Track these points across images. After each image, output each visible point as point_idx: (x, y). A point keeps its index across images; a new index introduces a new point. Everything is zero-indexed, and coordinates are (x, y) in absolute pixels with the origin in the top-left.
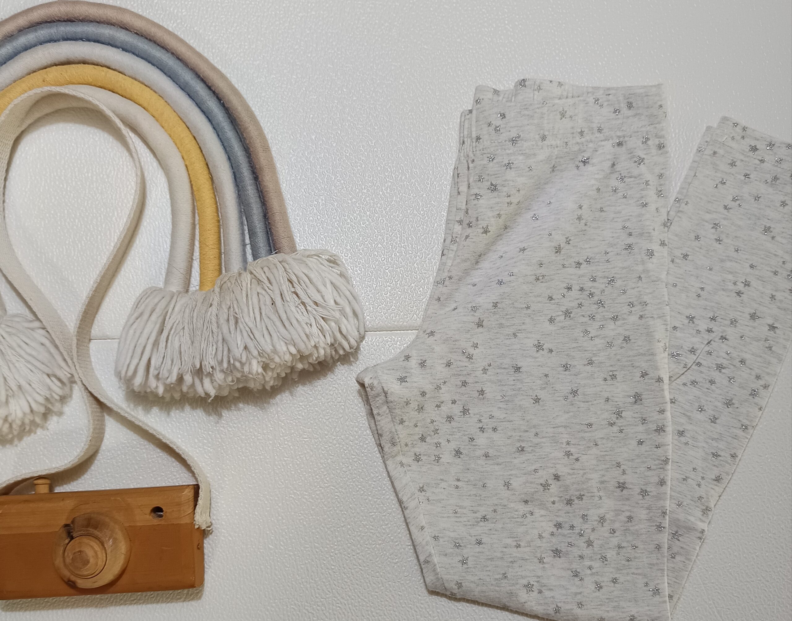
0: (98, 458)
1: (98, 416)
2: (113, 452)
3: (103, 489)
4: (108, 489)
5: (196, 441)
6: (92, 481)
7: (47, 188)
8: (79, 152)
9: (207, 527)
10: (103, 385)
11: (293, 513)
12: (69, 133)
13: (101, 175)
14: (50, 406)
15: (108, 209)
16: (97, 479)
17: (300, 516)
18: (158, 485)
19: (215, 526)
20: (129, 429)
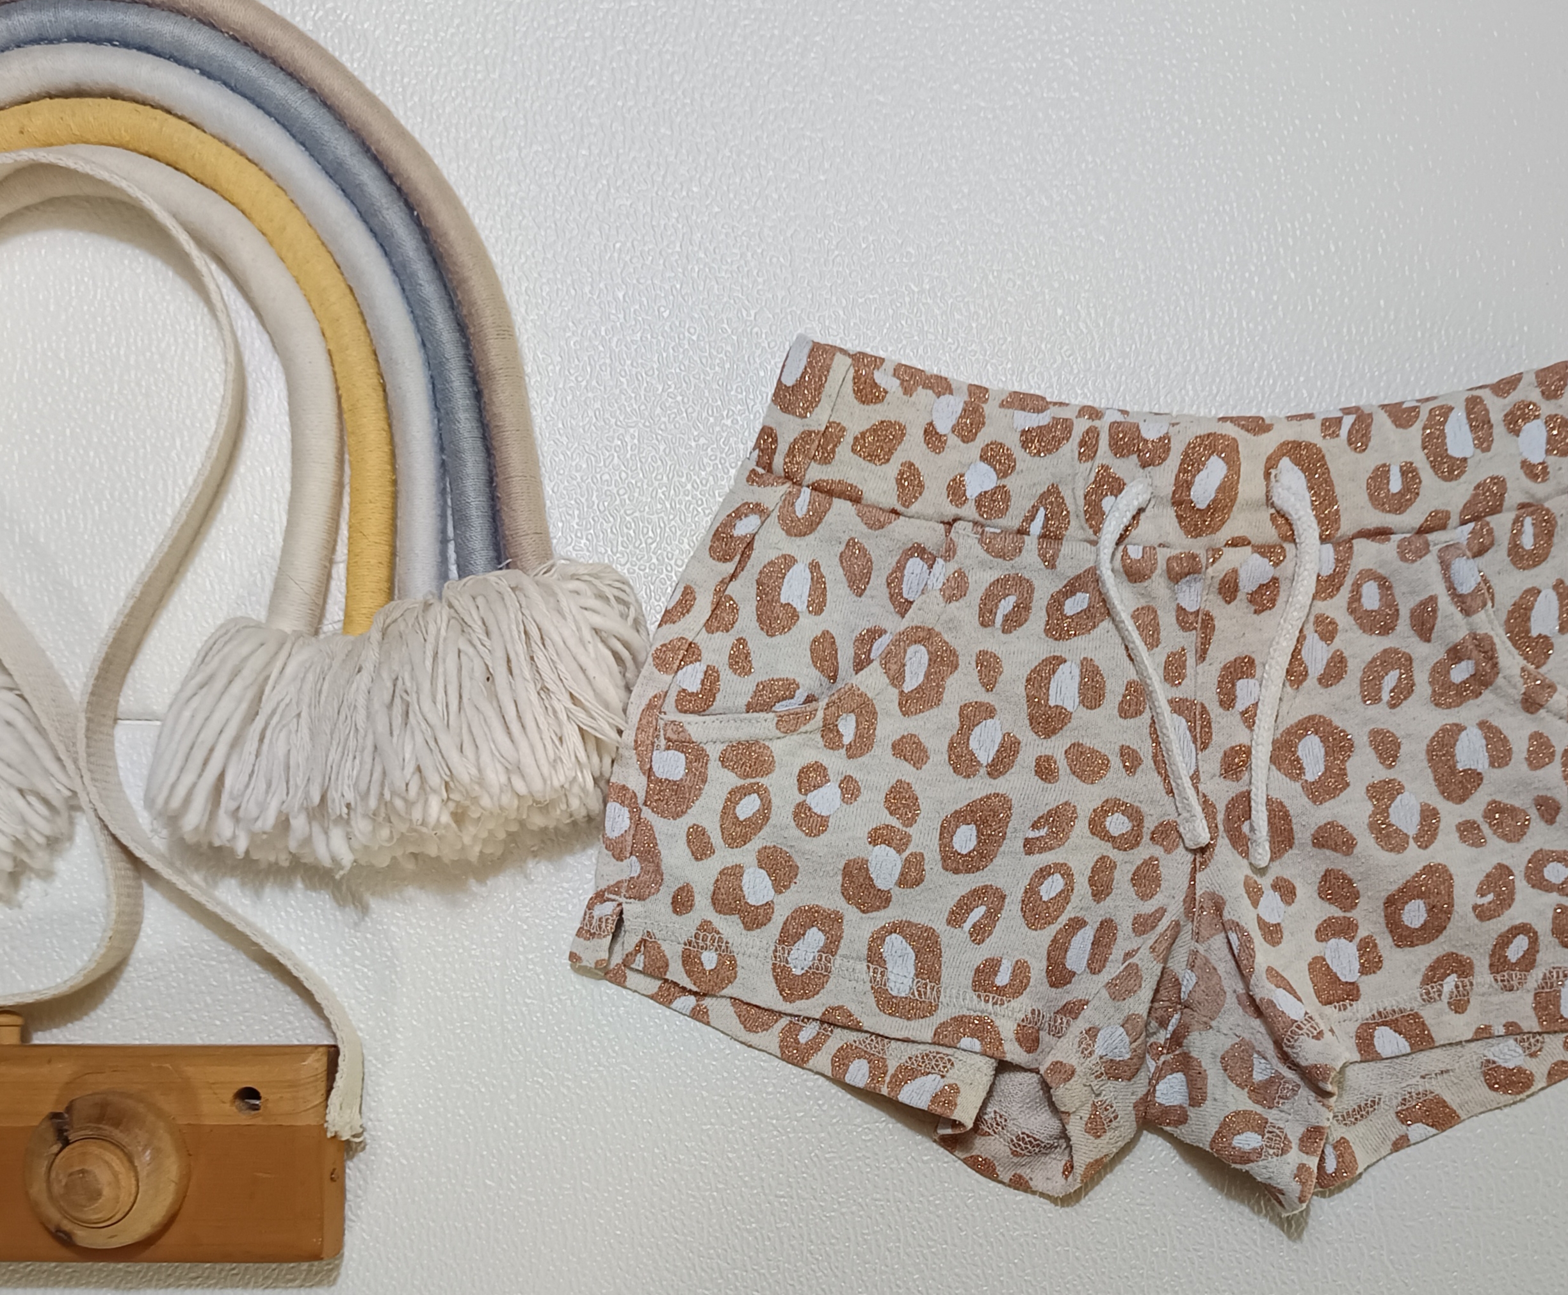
0: (126, 975)
1: (128, 887)
2: (160, 964)
3: (137, 1043)
4: (147, 1042)
5: (338, 951)
6: (114, 1025)
7: (26, 375)
8: (99, 297)
9: (354, 1136)
10: (140, 821)
11: (539, 1116)
12: (77, 251)
13: (148, 354)
14: (24, 857)
15: (162, 432)
16: (125, 1020)
17: (553, 1123)
18: (254, 1041)
19: (373, 1133)
20: (193, 917)
